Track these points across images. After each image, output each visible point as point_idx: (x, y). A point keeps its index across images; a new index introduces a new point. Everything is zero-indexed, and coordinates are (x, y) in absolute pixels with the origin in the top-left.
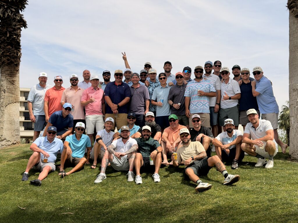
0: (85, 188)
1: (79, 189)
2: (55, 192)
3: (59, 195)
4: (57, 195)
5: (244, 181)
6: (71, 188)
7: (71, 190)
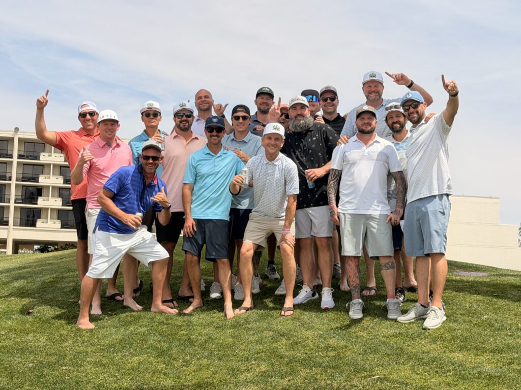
0: (121, 359)
1: (105, 361)
2: (50, 365)
3: (60, 374)
4: (56, 373)
5: (481, 355)
6: (88, 359)
7: (88, 362)
